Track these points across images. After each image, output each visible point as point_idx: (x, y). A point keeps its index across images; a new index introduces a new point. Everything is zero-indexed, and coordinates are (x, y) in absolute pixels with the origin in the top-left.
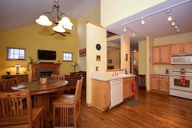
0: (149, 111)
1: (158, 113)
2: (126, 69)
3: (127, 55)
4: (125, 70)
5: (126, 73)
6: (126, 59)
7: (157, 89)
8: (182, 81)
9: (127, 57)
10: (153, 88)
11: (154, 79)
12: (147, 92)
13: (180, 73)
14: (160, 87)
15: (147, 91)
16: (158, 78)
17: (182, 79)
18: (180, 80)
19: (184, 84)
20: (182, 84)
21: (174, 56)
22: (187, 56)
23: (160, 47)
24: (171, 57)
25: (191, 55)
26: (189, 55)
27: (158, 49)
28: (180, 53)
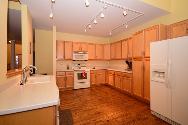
2: (31, 67)
4: (29, 69)
5: (31, 75)
6: (30, 51)
9: (31, 47)
14: (66, 84)
16: (64, 75)
18: (82, 74)
21: (76, 53)
22: (83, 53)
23: (64, 42)
24: (74, 54)
25: (86, 53)
26: (85, 53)
27: (62, 44)
28: (79, 51)
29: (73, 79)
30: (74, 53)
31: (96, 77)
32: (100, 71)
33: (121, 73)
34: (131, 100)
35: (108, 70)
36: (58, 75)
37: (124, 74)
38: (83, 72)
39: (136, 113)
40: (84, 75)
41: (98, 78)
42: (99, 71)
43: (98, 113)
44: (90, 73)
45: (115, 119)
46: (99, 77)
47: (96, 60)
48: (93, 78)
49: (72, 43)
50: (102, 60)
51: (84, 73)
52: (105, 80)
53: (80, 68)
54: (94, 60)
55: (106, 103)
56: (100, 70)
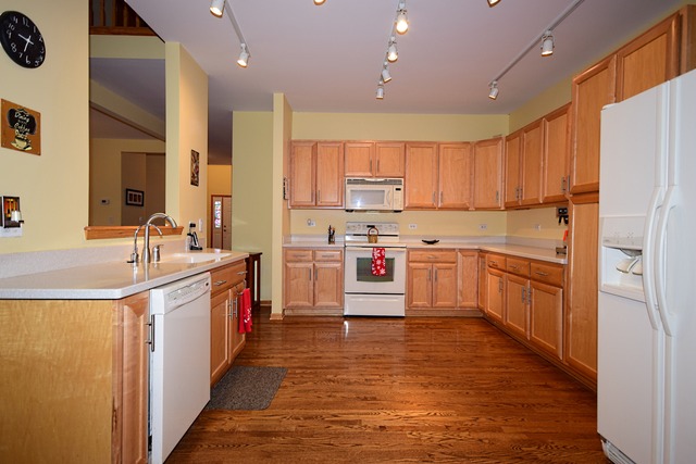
0: (331, 399)
1: (362, 396)
2: (193, 225)
3: (195, 156)
4: (186, 230)
5: (192, 248)
6: (193, 176)
7: (306, 303)
8: (379, 262)
9: (197, 167)
10: (291, 303)
11: (298, 265)
12: (275, 322)
13: (366, 239)
14: (316, 292)
15: (275, 315)
16: (309, 261)
17: (379, 258)
18: (373, 261)
19: (383, 272)
20: (378, 271)
21: (356, 182)
22: (385, 183)
23: (315, 146)
24: (349, 188)
25: (394, 183)
26: (391, 183)
27: (307, 153)
28: (370, 174)
29: (340, 276)
30: (350, 182)
31: (433, 278)
32: (449, 256)
33: (526, 263)
34: (546, 386)
35: (487, 252)
36: (289, 258)
37: (538, 269)
38: (377, 254)
39: (524, 433)
40: (381, 266)
41: (440, 280)
42: (449, 253)
43: (366, 399)
44: (408, 261)
45: (415, 429)
46: (444, 279)
47: (441, 209)
48: (421, 283)
49: (343, 147)
50: (467, 209)
51: (382, 258)
52: (473, 294)
53: (373, 239)
54: (433, 208)
55: (425, 374)
56: (454, 249)
